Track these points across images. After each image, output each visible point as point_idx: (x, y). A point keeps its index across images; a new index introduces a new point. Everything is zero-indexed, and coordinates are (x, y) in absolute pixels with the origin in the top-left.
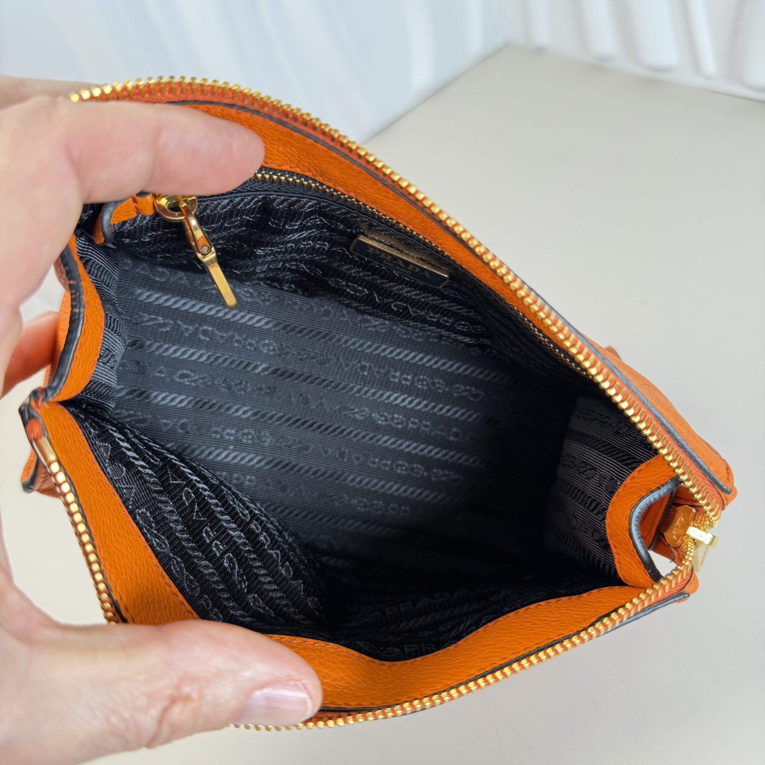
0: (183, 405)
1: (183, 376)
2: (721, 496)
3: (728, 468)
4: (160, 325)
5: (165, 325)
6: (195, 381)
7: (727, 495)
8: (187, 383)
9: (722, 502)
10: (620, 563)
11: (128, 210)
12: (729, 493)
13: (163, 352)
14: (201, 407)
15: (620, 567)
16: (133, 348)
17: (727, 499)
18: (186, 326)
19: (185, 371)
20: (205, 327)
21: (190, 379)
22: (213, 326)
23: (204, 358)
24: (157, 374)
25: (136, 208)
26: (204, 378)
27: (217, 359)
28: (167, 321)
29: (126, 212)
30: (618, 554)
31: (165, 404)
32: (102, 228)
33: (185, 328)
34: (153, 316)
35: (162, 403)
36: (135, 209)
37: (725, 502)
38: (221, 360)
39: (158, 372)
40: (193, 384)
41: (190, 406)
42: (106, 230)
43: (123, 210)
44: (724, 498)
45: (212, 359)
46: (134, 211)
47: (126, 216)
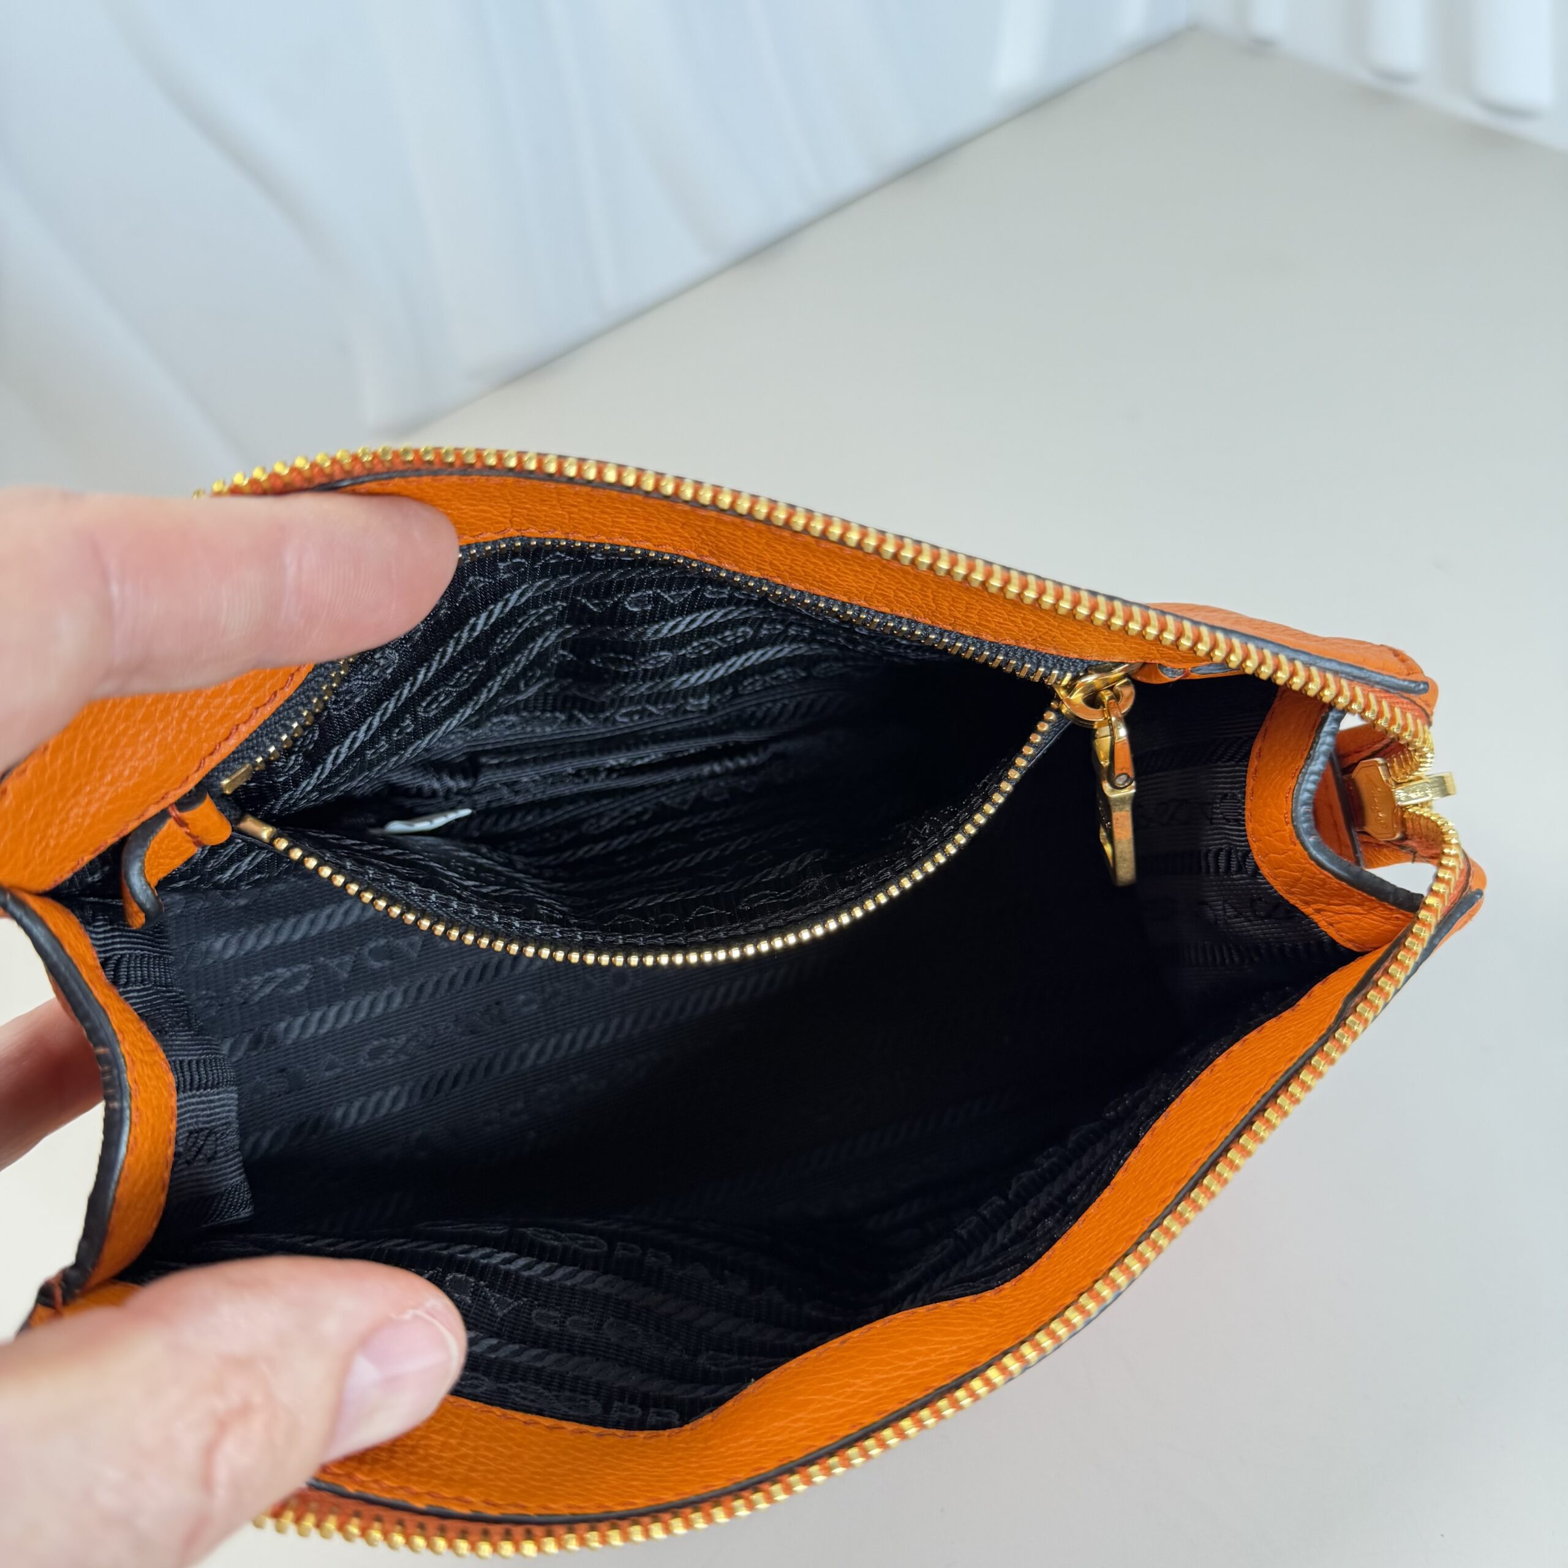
0: (401, 1105)
1: (374, 1054)
2: (1415, 703)
3: (1396, 653)
4: (288, 983)
5: (296, 979)
6: (402, 1050)
7: (1424, 696)
8: (391, 1062)
9: (1423, 714)
10: (1331, 924)
11: (174, 844)
12: (1425, 690)
13: (318, 1028)
14: (437, 1092)
15: (1338, 931)
16: (260, 1049)
17: (1428, 705)
18: (336, 961)
19: (376, 1043)
20: (372, 945)
21: (392, 1051)
22: (385, 936)
23: (398, 1000)
24: (327, 1074)
25: (189, 834)
26: (416, 1035)
27: (421, 989)
28: (296, 970)
29: (173, 849)
30: (1318, 911)
31: (368, 1122)
32: (134, 896)
33: (337, 965)
34: (267, 974)
35: (362, 1121)
36: (189, 838)
37: (1428, 710)
38: (429, 988)
39: (326, 1070)
40: (403, 1058)
41: (416, 1100)
42: (142, 898)
43: (164, 846)
44: (1423, 705)
45: (413, 993)
46: (187, 841)
47: (176, 857)
